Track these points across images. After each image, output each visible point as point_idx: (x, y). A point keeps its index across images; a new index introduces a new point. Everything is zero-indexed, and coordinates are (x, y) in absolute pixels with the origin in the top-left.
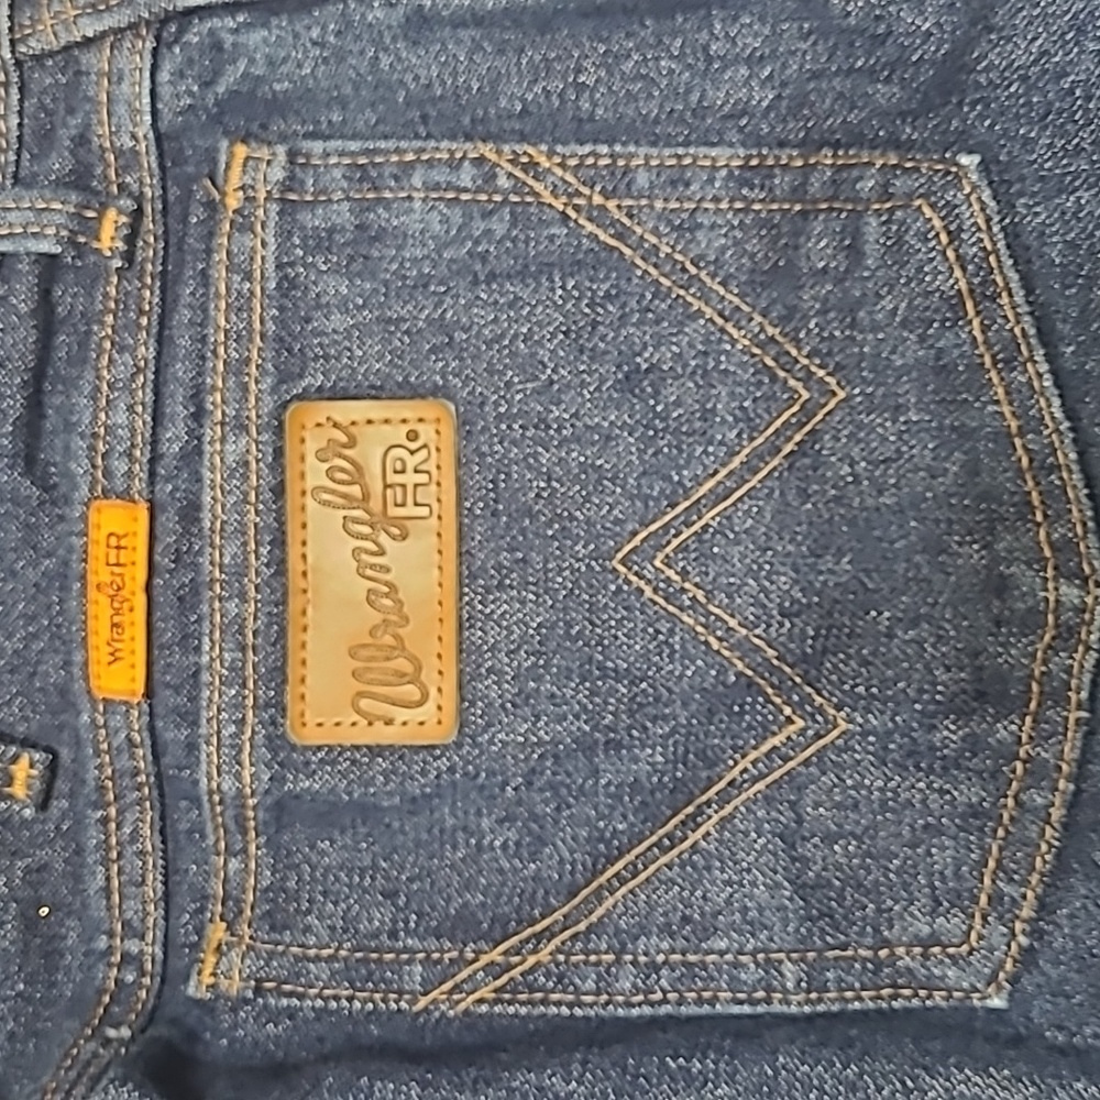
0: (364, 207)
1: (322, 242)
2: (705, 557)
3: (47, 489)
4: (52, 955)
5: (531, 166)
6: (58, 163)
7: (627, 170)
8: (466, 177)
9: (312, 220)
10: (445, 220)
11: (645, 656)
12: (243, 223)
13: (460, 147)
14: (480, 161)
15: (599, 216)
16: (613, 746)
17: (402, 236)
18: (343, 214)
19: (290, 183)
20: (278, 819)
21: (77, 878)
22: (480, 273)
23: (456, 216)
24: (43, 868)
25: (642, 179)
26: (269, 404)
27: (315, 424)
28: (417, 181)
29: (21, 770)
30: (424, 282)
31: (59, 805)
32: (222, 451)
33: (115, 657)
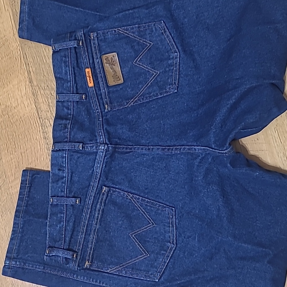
0: (104, 36)
1: (101, 40)
2: (141, 61)
3: (80, 69)
4: (90, 114)
5: (119, 30)
6: (73, 38)
7: (128, 28)
8: (113, 32)
9: (100, 38)
10: (112, 36)
11: (138, 71)
12: (94, 40)
13: (112, 29)
14: (114, 30)
15: (126, 33)
16: (137, 79)
17: (109, 38)
18: (103, 37)
19: (97, 35)
20: (109, 93)
21: (91, 106)
22: (116, 40)
23: (113, 36)
24: (88, 106)
25: (130, 29)
26: (100, 56)
27: (104, 57)
28: (109, 33)
29: (83, 96)
30: (111, 42)
31: (87, 100)
32: (96, 61)
33: (90, 83)
